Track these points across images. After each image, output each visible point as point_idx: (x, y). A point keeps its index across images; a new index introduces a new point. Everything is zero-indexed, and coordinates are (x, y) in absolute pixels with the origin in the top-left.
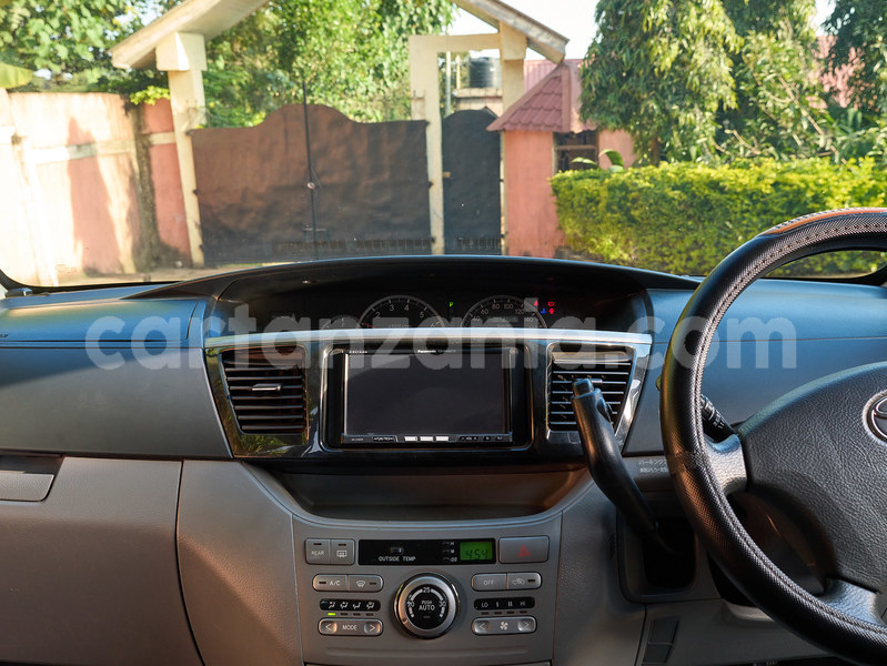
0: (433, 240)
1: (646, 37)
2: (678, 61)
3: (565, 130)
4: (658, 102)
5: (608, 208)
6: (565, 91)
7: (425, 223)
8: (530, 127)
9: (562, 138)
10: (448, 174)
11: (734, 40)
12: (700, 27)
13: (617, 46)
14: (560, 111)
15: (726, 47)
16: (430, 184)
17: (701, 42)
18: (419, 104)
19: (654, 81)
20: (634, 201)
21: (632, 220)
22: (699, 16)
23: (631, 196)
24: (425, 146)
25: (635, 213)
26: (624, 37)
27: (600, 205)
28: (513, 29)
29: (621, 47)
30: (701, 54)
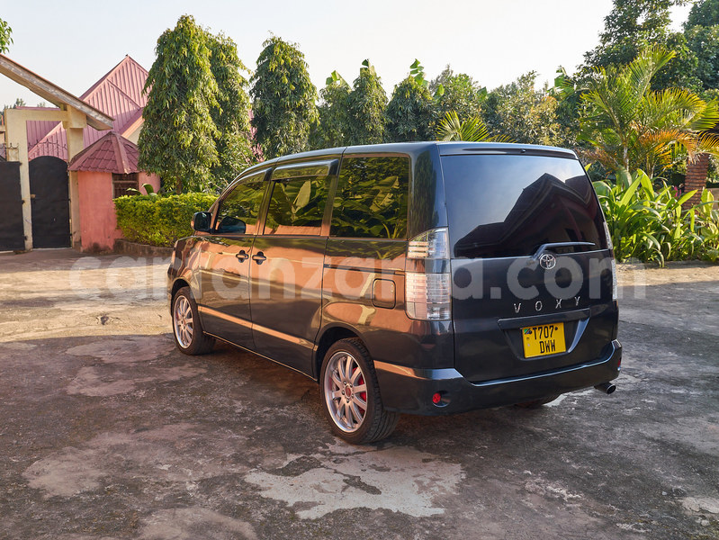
0: (26, 238)
1: (175, 129)
2: (192, 142)
3: (120, 172)
4: (183, 162)
5: (161, 215)
6: (116, 149)
7: (20, 227)
8: (98, 170)
9: (118, 176)
10: (34, 196)
11: (218, 134)
12: (203, 127)
13: (159, 132)
14: (115, 161)
15: (213, 136)
16: (23, 202)
17: (202, 133)
18: (14, 152)
19: (181, 151)
20: (176, 212)
21: (175, 222)
22: (201, 121)
23: (174, 210)
24: (19, 178)
25: (177, 218)
26: (163, 127)
27: (155, 214)
28: (79, 111)
29: (161, 133)
30: (203, 139)
